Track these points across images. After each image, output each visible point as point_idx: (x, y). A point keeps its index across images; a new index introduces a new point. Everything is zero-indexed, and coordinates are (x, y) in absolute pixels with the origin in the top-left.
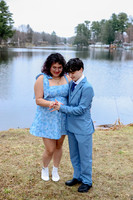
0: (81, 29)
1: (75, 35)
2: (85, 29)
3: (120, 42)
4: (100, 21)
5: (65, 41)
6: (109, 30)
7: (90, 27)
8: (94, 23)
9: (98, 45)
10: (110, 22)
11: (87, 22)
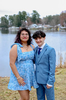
0: (3, 19)
1: (0, 23)
4: (13, 15)
6: (18, 20)
7: (8, 18)
8: (10, 16)
9: (13, 27)
10: (18, 15)
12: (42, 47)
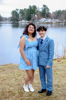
0: (14, 13)
1: (11, 16)
2: (16, 13)
3: (34, 20)
4: (23, 9)
5: (6, 19)
6: (28, 14)
7: (18, 12)
8: (21, 10)
9: (23, 21)
10: (28, 10)
11: (17, 10)
12: (44, 39)
